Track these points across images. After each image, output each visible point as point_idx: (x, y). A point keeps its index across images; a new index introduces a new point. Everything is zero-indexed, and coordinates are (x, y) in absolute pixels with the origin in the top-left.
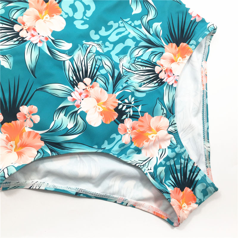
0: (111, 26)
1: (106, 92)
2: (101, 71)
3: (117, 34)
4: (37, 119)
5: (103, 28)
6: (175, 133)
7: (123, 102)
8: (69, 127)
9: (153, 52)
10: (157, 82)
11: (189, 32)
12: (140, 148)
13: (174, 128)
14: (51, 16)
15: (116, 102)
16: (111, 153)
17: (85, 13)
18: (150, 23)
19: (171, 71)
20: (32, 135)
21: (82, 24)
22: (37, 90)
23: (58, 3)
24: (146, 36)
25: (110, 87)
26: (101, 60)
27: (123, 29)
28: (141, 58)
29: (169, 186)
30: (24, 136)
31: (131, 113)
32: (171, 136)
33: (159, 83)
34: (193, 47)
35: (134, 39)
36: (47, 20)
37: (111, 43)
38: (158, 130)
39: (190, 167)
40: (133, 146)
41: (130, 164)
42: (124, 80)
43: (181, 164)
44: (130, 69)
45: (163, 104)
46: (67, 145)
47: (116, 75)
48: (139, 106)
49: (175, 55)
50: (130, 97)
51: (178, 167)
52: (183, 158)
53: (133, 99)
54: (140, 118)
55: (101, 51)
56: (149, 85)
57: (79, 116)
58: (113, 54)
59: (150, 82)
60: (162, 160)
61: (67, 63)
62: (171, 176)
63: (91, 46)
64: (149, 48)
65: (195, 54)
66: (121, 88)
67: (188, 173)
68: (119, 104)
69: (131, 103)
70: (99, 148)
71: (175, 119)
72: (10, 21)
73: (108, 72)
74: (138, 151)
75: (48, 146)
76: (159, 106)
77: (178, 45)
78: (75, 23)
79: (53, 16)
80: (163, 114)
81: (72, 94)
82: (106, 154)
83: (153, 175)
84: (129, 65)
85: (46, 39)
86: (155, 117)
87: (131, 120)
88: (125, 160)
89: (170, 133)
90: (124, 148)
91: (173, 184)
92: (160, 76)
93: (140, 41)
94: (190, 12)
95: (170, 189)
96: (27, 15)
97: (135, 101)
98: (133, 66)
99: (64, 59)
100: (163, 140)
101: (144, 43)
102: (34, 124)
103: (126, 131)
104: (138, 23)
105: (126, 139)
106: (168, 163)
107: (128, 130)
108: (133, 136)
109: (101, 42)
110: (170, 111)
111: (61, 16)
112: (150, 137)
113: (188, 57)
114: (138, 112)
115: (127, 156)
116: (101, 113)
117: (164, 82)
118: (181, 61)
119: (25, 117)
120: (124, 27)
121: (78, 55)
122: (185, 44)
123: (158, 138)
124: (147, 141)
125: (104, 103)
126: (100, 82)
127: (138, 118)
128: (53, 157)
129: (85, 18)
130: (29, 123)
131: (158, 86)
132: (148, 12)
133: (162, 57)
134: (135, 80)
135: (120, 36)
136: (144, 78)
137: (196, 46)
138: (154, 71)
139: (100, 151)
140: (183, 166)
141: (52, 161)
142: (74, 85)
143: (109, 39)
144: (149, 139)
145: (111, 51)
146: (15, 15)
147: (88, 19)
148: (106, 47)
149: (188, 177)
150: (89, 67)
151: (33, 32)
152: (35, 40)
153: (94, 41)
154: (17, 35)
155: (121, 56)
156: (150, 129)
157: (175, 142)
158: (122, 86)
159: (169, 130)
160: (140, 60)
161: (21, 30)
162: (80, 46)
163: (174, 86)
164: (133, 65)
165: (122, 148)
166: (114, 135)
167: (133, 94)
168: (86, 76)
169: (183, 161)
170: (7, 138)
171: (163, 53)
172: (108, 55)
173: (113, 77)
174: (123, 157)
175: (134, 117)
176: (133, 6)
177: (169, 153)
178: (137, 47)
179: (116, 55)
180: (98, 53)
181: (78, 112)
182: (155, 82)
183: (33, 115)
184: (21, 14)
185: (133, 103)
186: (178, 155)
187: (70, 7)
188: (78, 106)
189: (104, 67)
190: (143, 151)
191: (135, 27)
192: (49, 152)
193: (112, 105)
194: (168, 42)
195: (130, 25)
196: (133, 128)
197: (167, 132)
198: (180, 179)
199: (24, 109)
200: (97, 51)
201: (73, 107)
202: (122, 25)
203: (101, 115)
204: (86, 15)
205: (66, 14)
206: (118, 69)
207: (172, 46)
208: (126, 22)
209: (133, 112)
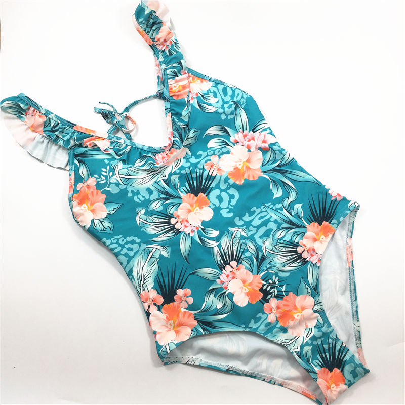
0: (254, 212)
1: (251, 273)
2: (245, 254)
3: (260, 218)
4: (191, 300)
5: (247, 214)
6: (322, 313)
7: (267, 282)
8: (218, 307)
9: (295, 233)
10: (300, 262)
11: (330, 211)
12: (285, 327)
13: (320, 307)
14: (201, 208)
15: (261, 283)
16: (257, 332)
17: (230, 202)
18: (291, 205)
19: (314, 250)
20: (187, 315)
21: (228, 212)
22: (190, 274)
23: (206, 196)
24: (287, 217)
25: (255, 268)
26: (246, 244)
27: (265, 213)
28: (284, 239)
29: (316, 366)
30: (181, 315)
31: (276, 293)
32: (318, 315)
33: (303, 262)
34: (335, 226)
35: (276, 221)
36: (198, 211)
37: (254, 227)
38: (303, 309)
39: (338, 347)
40: (278, 326)
41: (276, 343)
42: (268, 261)
43: (329, 344)
44: (273, 251)
45: (307, 283)
46: (217, 324)
47: (260, 257)
48: (283, 285)
49: (317, 234)
50: (274, 277)
51: (326, 346)
52: (331, 338)
53: (277, 279)
54: (285, 298)
55: (245, 235)
56: (292, 265)
57: (227, 297)
58: (256, 237)
59: (293, 262)
60: (308, 339)
61: (216, 249)
62: (319, 357)
63: (236, 232)
64: (291, 229)
65: (337, 232)
66: (265, 269)
67: (337, 353)
68: (264, 285)
69: (275, 283)
70: (247, 327)
71: (320, 298)
72: (168, 215)
73: (252, 254)
74: (284, 330)
75: (200, 325)
76: (303, 285)
77: (320, 224)
78: (222, 211)
79: (202, 208)
80: (307, 293)
81: (220, 277)
82: (253, 333)
83: (300, 355)
84: (272, 246)
85: (197, 228)
86: (300, 296)
87: (276, 299)
88: (272, 339)
89: (315, 312)
90: (270, 327)
91: (321, 364)
92: (303, 255)
93: (282, 224)
94: (330, 192)
95: (317, 369)
96: (181, 209)
97: (280, 281)
98: (276, 248)
99: (213, 246)
100: (309, 319)
101: (285, 225)
102: (189, 305)
103: (271, 310)
104: (279, 206)
105: (272, 318)
106: (315, 343)
107: (273, 310)
108: (278, 315)
109: (245, 226)
110: (315, 290)
111: (209, 206)
112: (295, 316)
113: (330, 236)
114: (282, 291)
115: (273, 335)
116: (247, 294)
117: (307, 261)
118: (324, 239)
119: (181, 299)
120: (266, 211)
121: (225, 241)
122: (327, 223)
123: (304, 317)
124: (292, 321)
125: (250, 284)
126: (245, 264)
127: (282, 298)
128: (205, 335)
129: (230, 206)
130: (184, 305)
131: (302, 265)
132: (289, 195)
133: (304, 237)
134: (278, 261)
135: (262, 220)
136: (287, 258)
137: (338, 225)
138: (296, 251)
139: (247, 330)
140: (331, 346)
141: (204, 339)
142: (221, 268)
143: (252, 223)
144: (294, 318)
145: (254, 234)
146: (171, 210)
147: (233, 208)
148: (249, 231)
149: (336, 357)
150: (235, 251)
151: (186, 223)
152: (188, 231)
153: (238, 226)
154: (173, 227)
155: (264, 239)
156: (295, 308)
157: (321, 321)
158: (266, 267)
159: (314, 309)
160: (282, 242)
161: (177, 223)
162: (226, 233)
163: (318, 264)
164: (276, 246)
165: (269, 327)
166: (260, 315)
167: (276, 275)
168: (232, 260)
169: (330, 341)
170: (167, 318)
171: (305, 233)
172: (252, 238)
173: (257, 259)
174: (269, 336)
175: (279, 296)
176: (274, 191)
177: (315, 332)
178: (279, 229)
179: (259, 238)
180: (242, 238)
181: (226, 293)
182: (299, 261)
183: (188, 297)
184: (176, 209)
185: (277, 283)
186: (326, 335)
187: (216, 198)
188: (226, 288)
189: (248, 250)
190: (289, 330)
191: (276, 210)
192: (202, 330)
193: (257, 286)
194: (310, 222)
195: (272, 208)
196: (278, 308)
197: (312, 311)
198: (328, 359)
199: (180, 292)
200: (242, 236)
201: (222, 289)
202: (264, 210)
203: (247, 295)
204: (231, 204)
205: (214, 204)
206: (262, 251)
207: (314, 226)
208: (268, 206)
209: (278, 291)
